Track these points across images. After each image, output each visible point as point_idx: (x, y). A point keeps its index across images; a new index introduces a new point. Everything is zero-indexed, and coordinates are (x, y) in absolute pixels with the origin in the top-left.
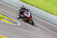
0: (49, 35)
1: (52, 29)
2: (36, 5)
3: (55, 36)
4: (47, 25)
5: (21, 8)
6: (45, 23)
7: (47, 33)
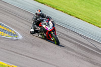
0: (73, 55)
1: (79, 45)
2: (51, 4)
3: (84, 57)
4: (69, 37)
5: (36, 14)
6: (66, 34)
7: (69, 52)
